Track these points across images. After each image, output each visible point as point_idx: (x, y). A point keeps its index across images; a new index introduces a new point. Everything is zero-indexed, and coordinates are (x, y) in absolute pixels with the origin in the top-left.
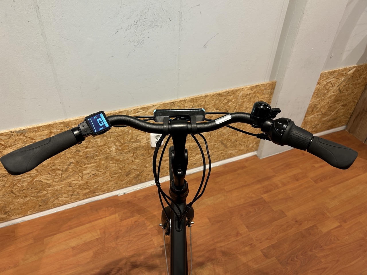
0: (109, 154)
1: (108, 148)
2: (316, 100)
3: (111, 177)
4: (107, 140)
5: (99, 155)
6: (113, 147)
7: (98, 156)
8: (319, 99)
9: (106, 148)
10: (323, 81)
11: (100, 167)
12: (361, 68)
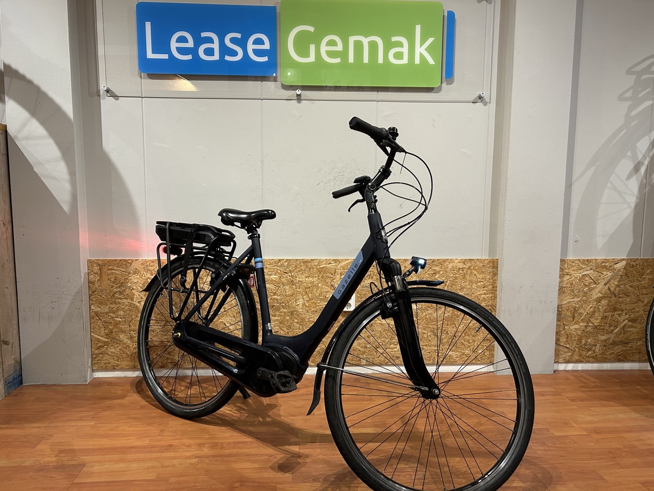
0: (295, 308)
1: (295, 300)
2: (573, 300)
5: (285, 307)
6: (300, 300)
8: (578, 299)
10: (574, 272)
11: (283, 324)
12: (637, 262)
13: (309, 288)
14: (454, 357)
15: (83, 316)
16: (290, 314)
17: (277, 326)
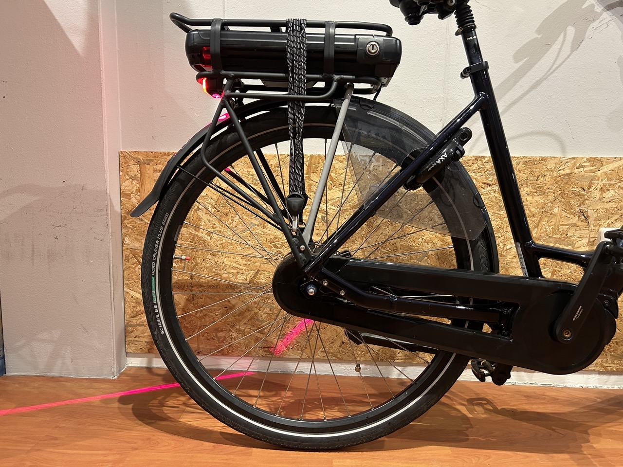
15: (108, 254)
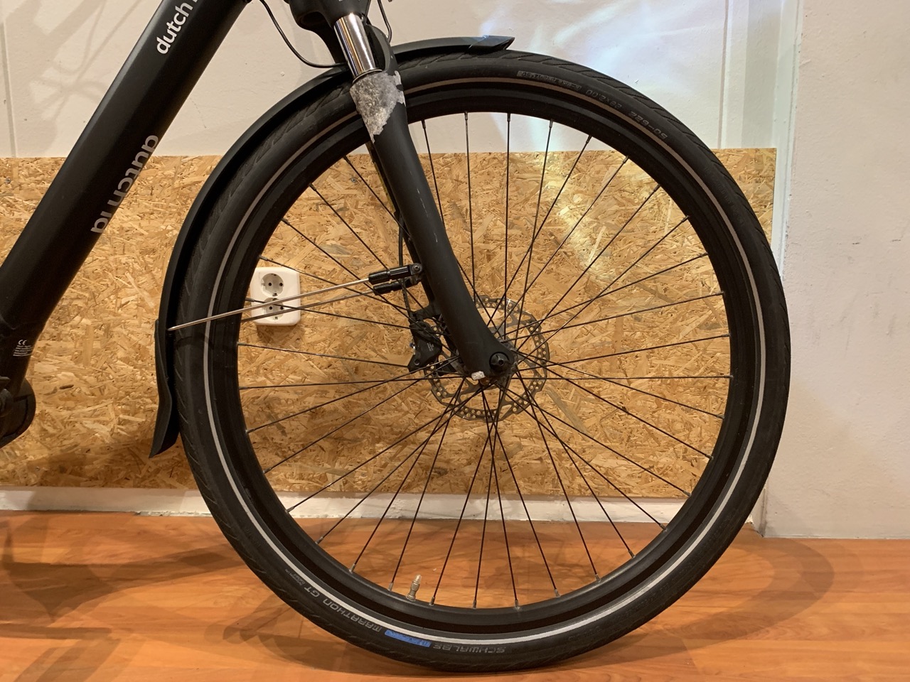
0: (115, 314)
1: (113, 287)
3: (119, 424)
4: (111, 258)
5: (85, 309)
6: (128, 291)
7: (83, 317)
9: (108, 290)
11: (86, 364)
13: (154, 251)
14: (624, 475)
16: (101, 333)
17: (68, 370)
